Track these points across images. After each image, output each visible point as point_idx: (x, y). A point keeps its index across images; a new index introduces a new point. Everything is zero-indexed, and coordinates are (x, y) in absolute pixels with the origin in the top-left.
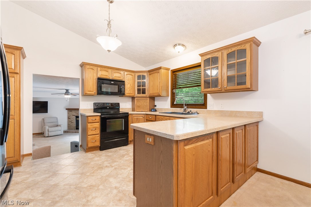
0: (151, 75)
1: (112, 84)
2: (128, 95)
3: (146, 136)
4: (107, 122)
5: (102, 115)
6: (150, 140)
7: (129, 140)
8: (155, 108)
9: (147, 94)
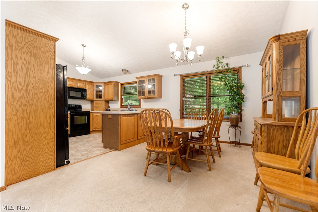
0: (106, 86)
1: (77, 91)
2: (89, 99)
3: (108, 116)
4: (75, 118)
5: (71, 112)
6: (110, 117)
7: (90, 131)
8: (109, 108)
9: (103, 98)
